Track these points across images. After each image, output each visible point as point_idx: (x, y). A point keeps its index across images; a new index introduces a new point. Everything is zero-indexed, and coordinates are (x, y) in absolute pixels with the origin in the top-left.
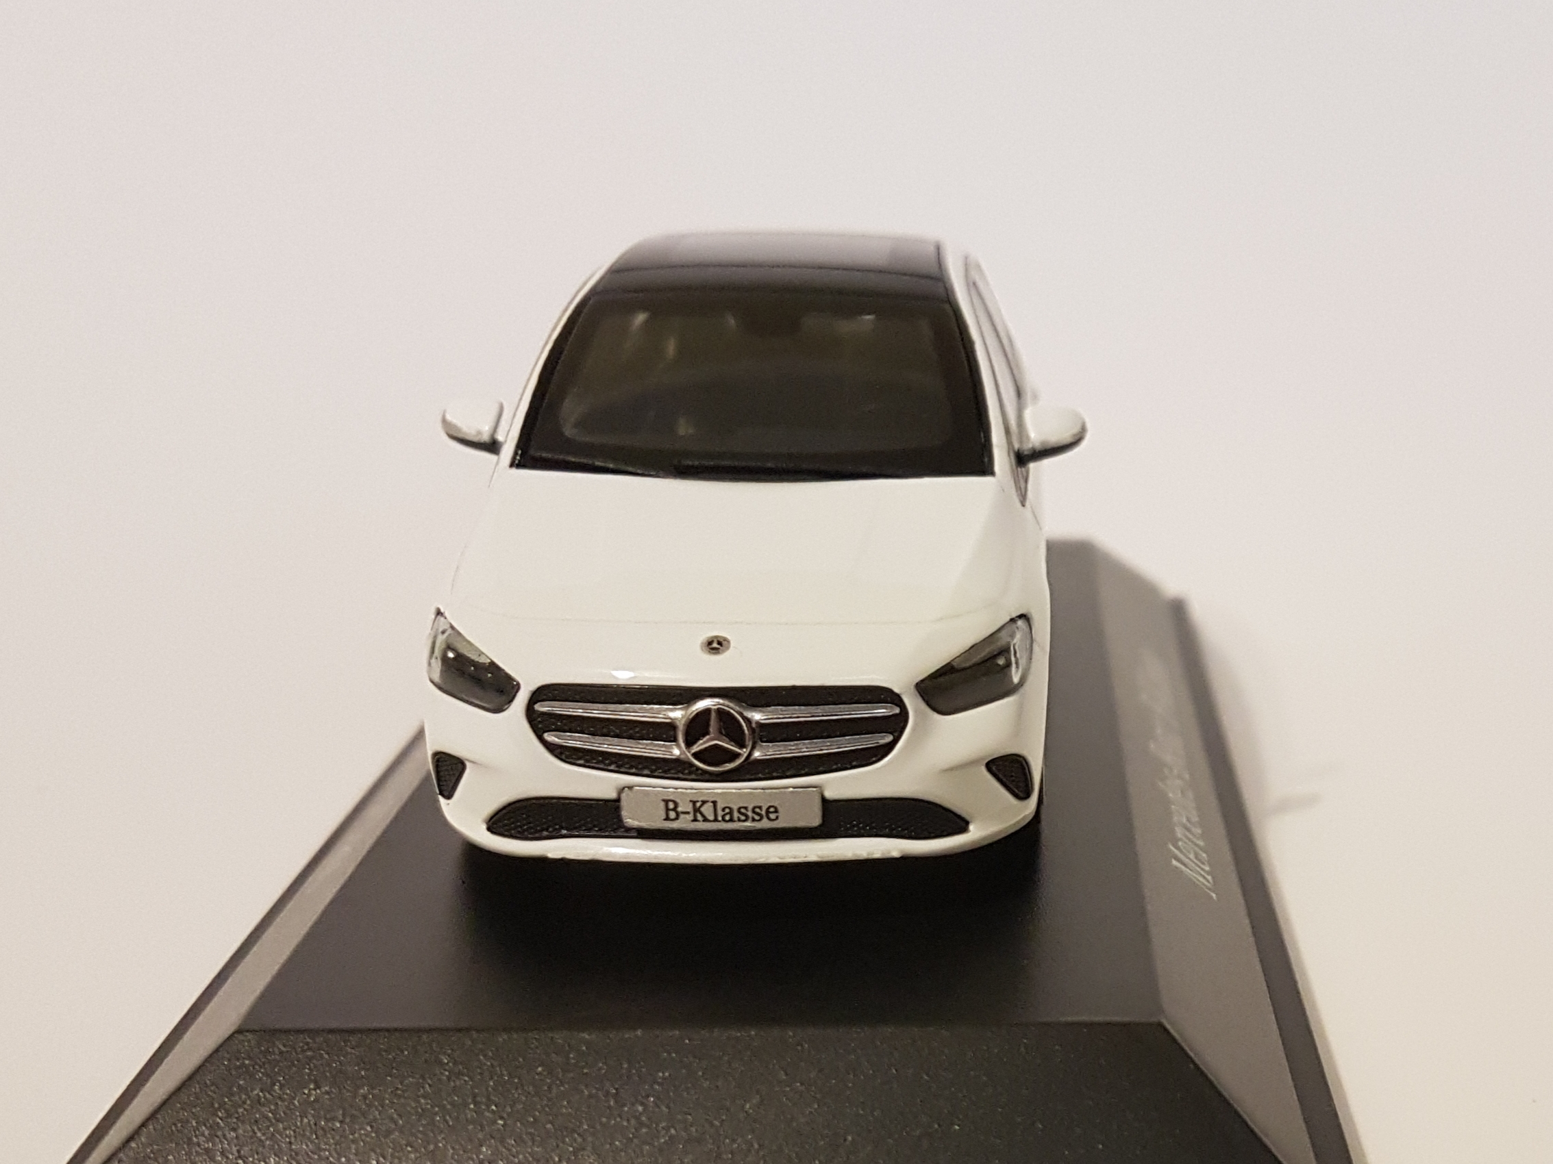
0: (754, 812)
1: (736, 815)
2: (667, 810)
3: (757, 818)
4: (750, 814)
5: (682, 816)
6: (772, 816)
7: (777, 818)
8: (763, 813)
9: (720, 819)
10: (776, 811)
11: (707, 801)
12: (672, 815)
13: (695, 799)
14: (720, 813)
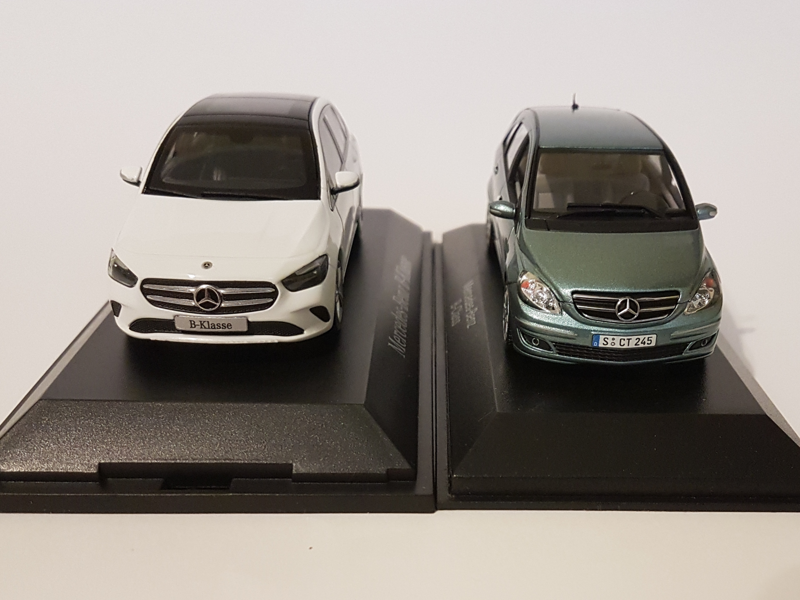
0: (223, 325)
1: (216, 327)
2: (191, 324)
3: (224, 328)
4: (221, 326)
5: (197, 327)
6: (230, 327)
7: (231, 328)
8: (226, 326)
9: (210, 328)
10: (231, 325)
11: (205, 321)
12: (193, 326)
13: (201, 320)
14: (210, 326)
